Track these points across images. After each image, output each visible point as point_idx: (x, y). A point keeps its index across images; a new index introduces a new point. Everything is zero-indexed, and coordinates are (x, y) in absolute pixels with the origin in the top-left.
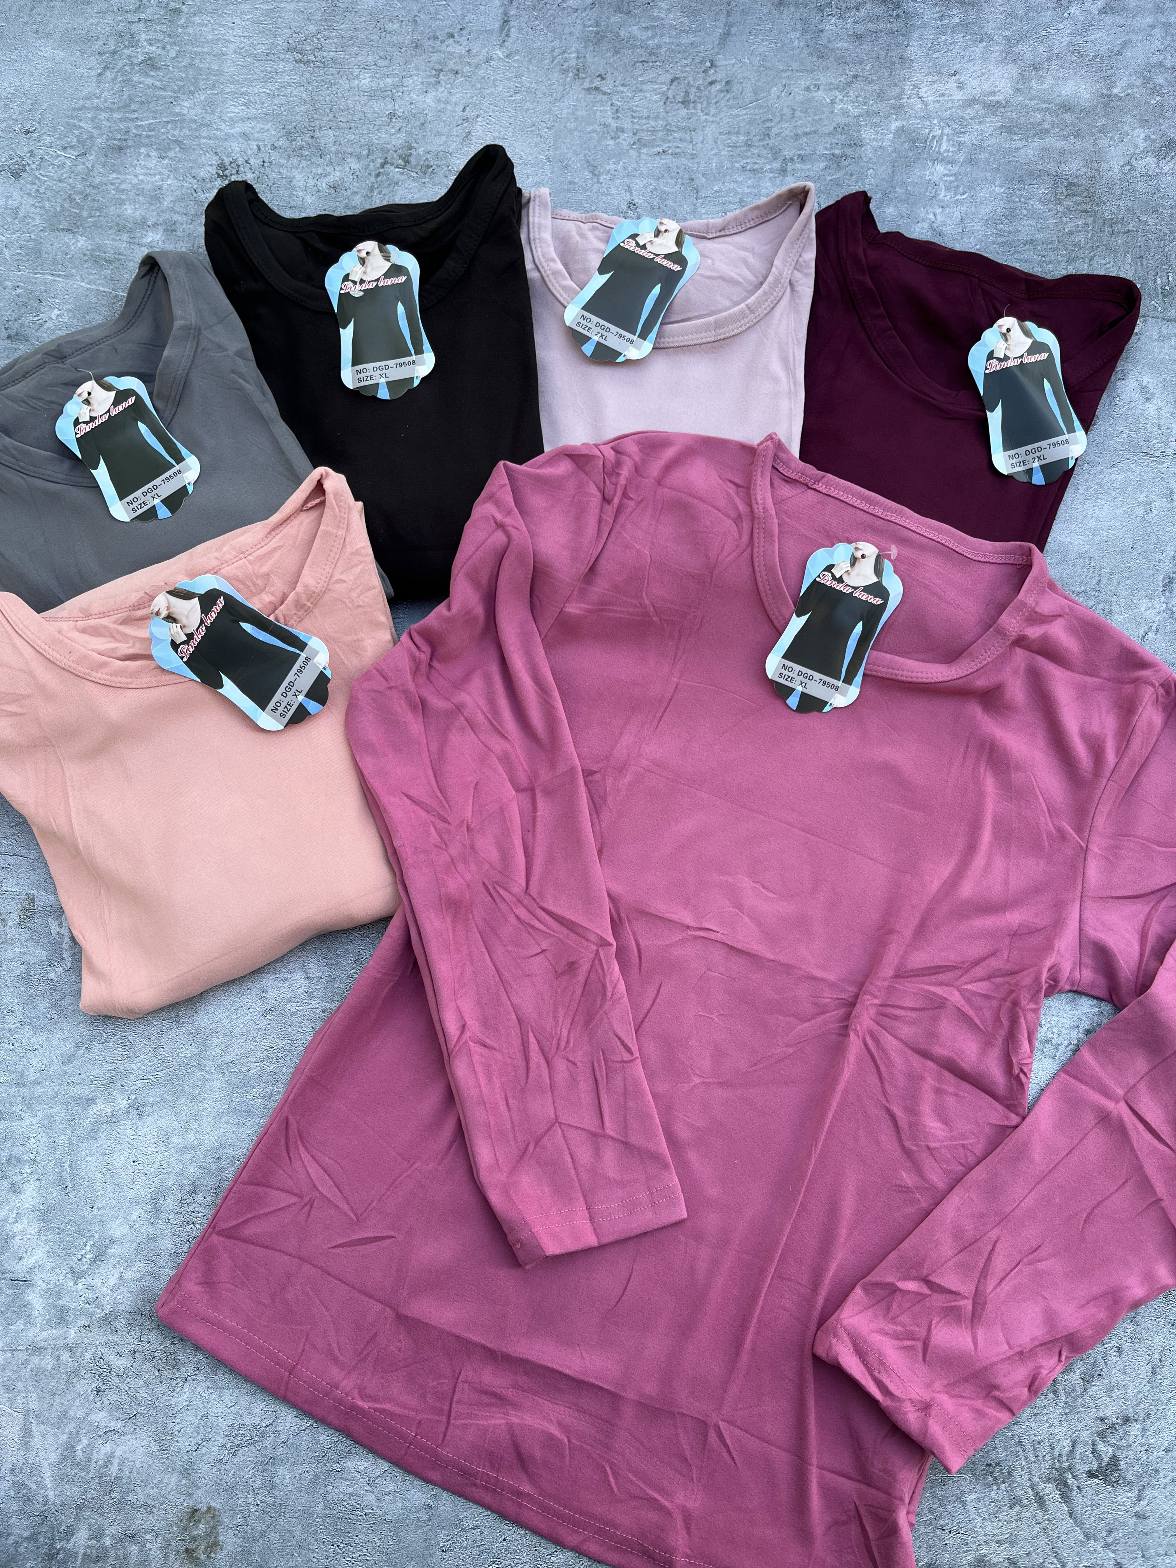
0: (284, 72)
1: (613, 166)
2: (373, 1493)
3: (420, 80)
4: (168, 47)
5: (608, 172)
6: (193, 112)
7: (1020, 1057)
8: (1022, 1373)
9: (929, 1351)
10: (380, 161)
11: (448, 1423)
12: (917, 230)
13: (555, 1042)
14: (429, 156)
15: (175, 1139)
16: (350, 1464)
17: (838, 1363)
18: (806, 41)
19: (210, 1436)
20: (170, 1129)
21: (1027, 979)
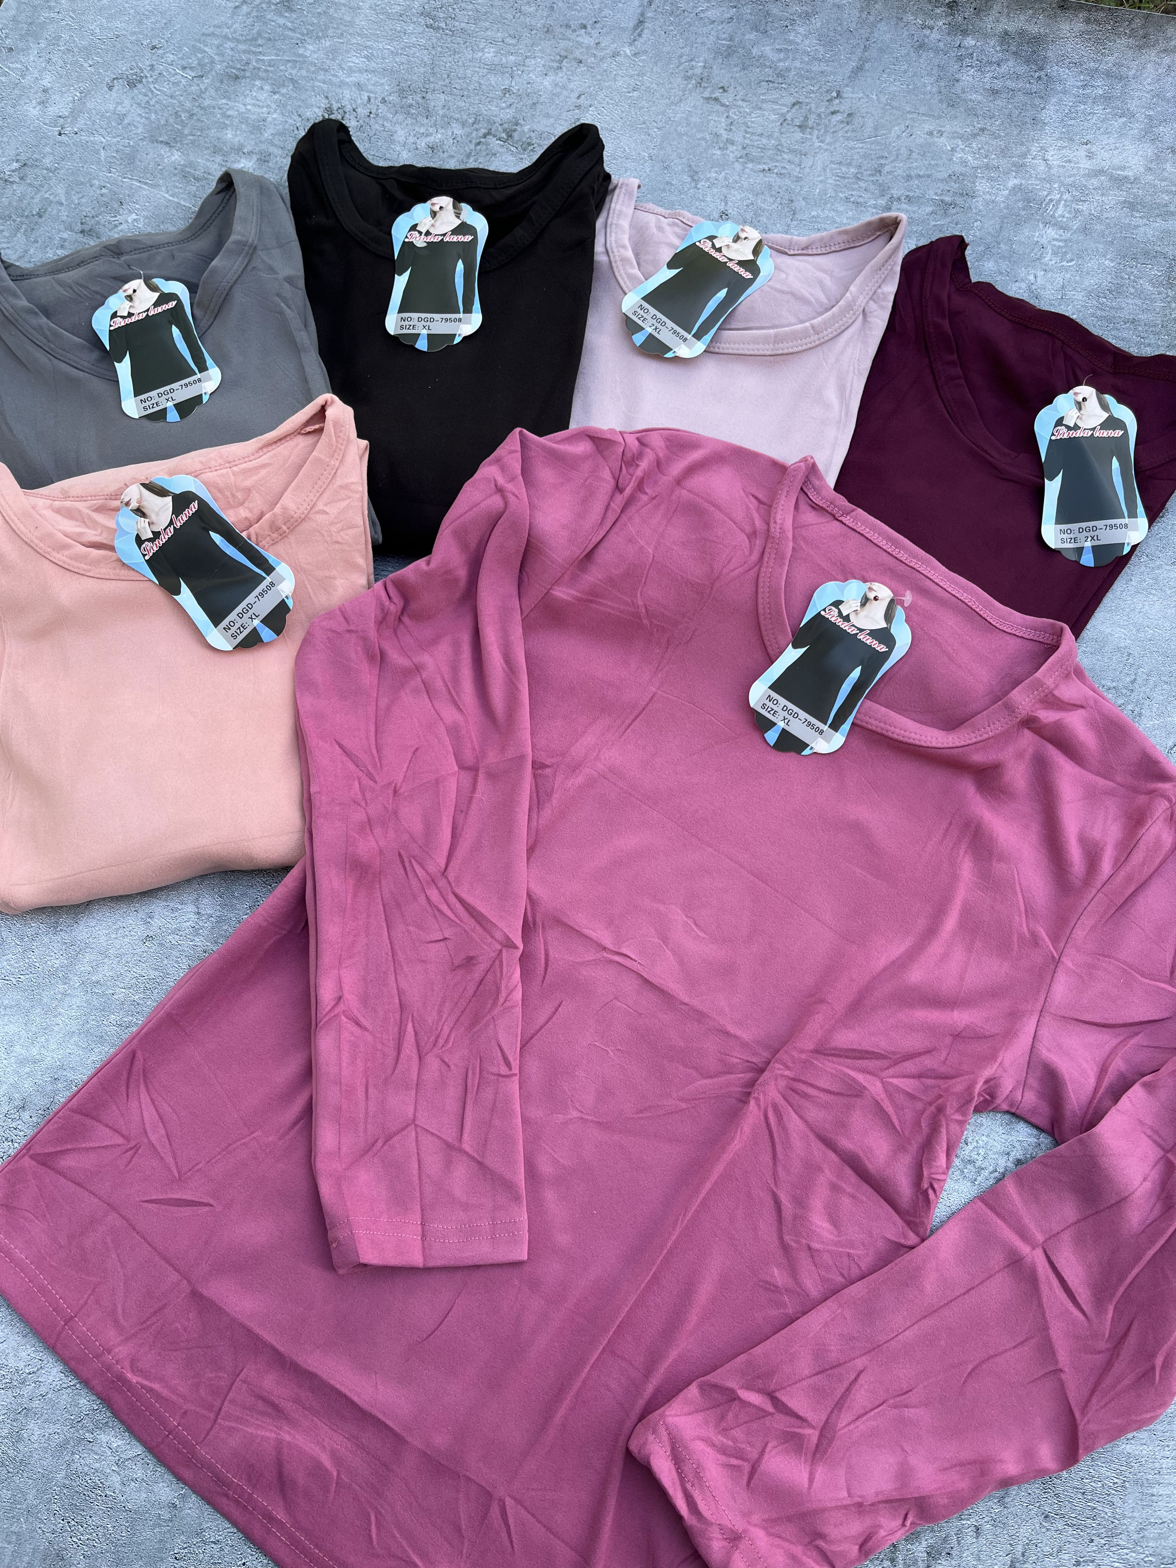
1: (714, 175)
2: (119, 1475)
3: (543, 62)
5: (708, 179)
6: (316, 56)
7: (933, 1170)
8: (856, 1527)
9: (756, 1476)
10: (483, 131)
11: (215, 1421)
12: (1014, 289)
13: (433, 1038)
14: (533, 134)
15: (18, 1048)
16: (103, 1438)
17: (649, 1462)
18: (939, 87)
20: (16, 1037)
21: (958, 1086)
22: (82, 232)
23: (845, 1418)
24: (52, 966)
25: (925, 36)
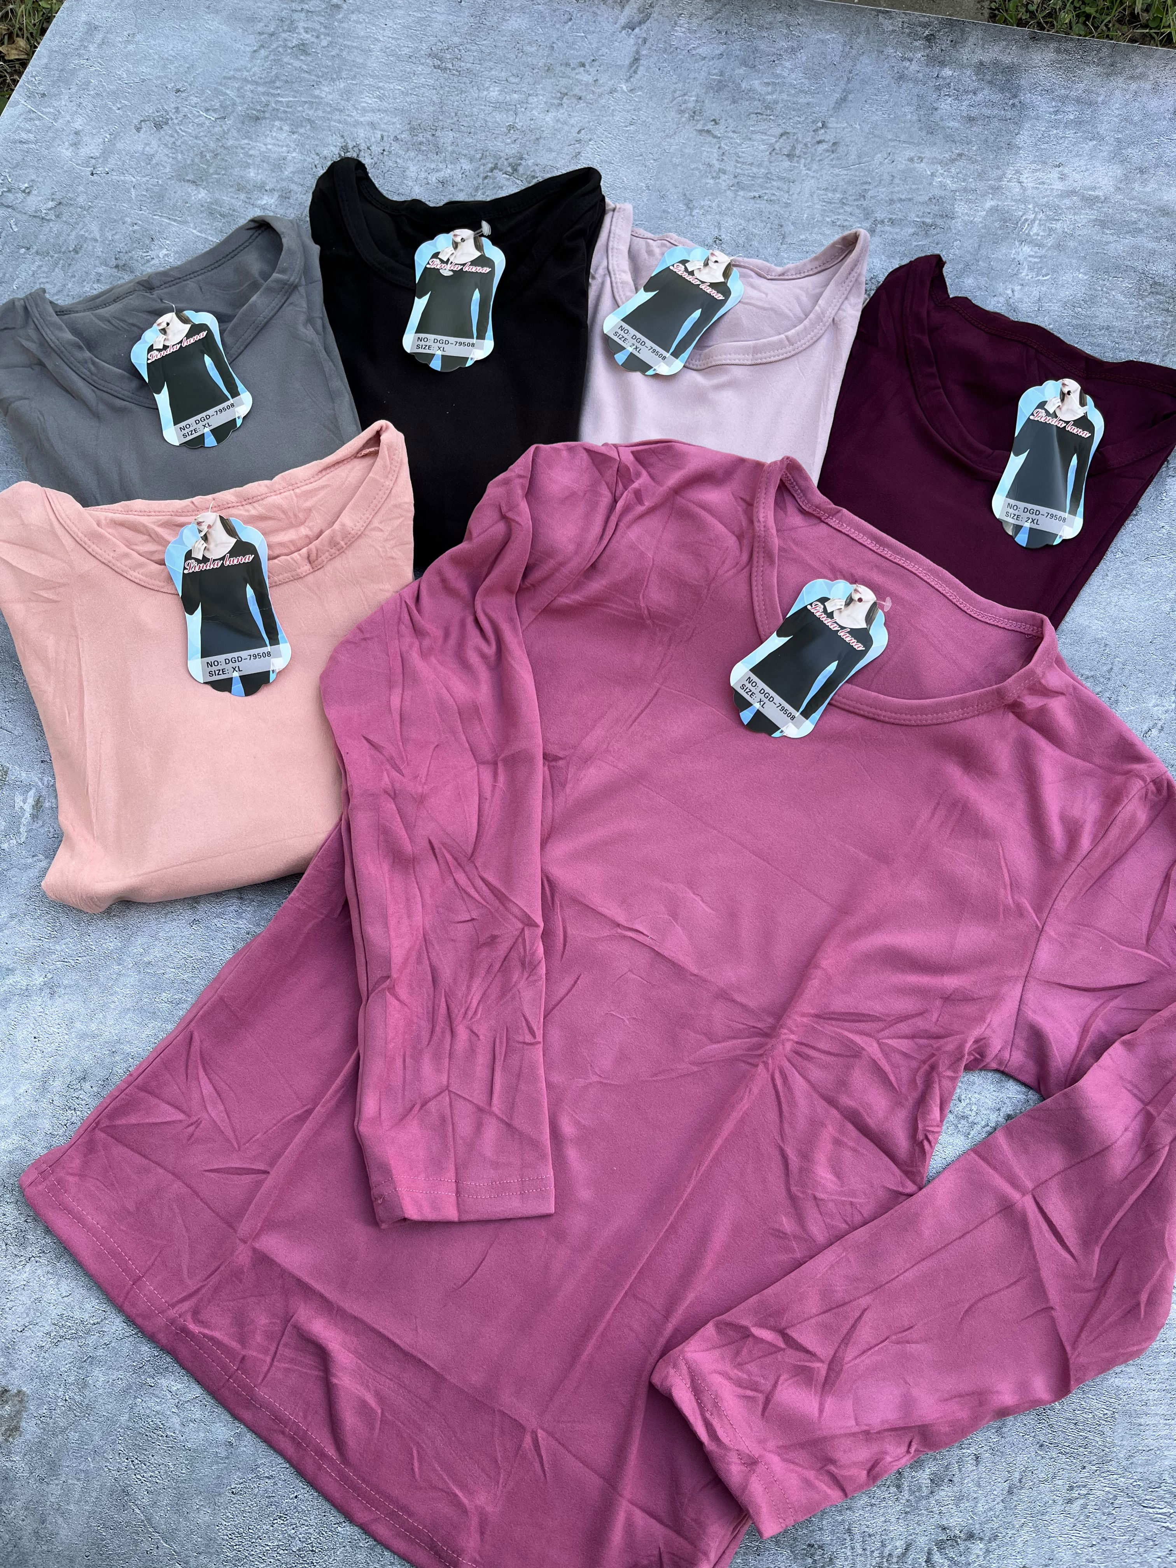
0: (421, 74)
1: (708, 203)
2: (179, 1416)
3: (544, 100)
4: (322, 37)
5: (702, 207)
7: (927, 1123)
8: (864, 1453)
9: (770, 1406)
10: (490, 165)
11: (271, 1364)
12: (992, 303)
13: (463, 1010)
14: (536, 168)
15: (78, 1025)
16: (163, 1382)
17: (671, 1394)
18: (919, 115)
19: (38, 1321)
20: (76, 1014)
21: (950, 1045)
22: (117, 267)
23: (850, 1353)
24: (107, 949)
25: (904, 67)
